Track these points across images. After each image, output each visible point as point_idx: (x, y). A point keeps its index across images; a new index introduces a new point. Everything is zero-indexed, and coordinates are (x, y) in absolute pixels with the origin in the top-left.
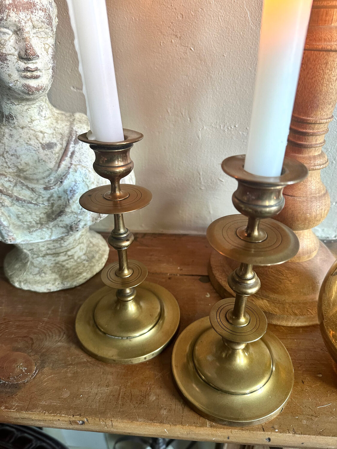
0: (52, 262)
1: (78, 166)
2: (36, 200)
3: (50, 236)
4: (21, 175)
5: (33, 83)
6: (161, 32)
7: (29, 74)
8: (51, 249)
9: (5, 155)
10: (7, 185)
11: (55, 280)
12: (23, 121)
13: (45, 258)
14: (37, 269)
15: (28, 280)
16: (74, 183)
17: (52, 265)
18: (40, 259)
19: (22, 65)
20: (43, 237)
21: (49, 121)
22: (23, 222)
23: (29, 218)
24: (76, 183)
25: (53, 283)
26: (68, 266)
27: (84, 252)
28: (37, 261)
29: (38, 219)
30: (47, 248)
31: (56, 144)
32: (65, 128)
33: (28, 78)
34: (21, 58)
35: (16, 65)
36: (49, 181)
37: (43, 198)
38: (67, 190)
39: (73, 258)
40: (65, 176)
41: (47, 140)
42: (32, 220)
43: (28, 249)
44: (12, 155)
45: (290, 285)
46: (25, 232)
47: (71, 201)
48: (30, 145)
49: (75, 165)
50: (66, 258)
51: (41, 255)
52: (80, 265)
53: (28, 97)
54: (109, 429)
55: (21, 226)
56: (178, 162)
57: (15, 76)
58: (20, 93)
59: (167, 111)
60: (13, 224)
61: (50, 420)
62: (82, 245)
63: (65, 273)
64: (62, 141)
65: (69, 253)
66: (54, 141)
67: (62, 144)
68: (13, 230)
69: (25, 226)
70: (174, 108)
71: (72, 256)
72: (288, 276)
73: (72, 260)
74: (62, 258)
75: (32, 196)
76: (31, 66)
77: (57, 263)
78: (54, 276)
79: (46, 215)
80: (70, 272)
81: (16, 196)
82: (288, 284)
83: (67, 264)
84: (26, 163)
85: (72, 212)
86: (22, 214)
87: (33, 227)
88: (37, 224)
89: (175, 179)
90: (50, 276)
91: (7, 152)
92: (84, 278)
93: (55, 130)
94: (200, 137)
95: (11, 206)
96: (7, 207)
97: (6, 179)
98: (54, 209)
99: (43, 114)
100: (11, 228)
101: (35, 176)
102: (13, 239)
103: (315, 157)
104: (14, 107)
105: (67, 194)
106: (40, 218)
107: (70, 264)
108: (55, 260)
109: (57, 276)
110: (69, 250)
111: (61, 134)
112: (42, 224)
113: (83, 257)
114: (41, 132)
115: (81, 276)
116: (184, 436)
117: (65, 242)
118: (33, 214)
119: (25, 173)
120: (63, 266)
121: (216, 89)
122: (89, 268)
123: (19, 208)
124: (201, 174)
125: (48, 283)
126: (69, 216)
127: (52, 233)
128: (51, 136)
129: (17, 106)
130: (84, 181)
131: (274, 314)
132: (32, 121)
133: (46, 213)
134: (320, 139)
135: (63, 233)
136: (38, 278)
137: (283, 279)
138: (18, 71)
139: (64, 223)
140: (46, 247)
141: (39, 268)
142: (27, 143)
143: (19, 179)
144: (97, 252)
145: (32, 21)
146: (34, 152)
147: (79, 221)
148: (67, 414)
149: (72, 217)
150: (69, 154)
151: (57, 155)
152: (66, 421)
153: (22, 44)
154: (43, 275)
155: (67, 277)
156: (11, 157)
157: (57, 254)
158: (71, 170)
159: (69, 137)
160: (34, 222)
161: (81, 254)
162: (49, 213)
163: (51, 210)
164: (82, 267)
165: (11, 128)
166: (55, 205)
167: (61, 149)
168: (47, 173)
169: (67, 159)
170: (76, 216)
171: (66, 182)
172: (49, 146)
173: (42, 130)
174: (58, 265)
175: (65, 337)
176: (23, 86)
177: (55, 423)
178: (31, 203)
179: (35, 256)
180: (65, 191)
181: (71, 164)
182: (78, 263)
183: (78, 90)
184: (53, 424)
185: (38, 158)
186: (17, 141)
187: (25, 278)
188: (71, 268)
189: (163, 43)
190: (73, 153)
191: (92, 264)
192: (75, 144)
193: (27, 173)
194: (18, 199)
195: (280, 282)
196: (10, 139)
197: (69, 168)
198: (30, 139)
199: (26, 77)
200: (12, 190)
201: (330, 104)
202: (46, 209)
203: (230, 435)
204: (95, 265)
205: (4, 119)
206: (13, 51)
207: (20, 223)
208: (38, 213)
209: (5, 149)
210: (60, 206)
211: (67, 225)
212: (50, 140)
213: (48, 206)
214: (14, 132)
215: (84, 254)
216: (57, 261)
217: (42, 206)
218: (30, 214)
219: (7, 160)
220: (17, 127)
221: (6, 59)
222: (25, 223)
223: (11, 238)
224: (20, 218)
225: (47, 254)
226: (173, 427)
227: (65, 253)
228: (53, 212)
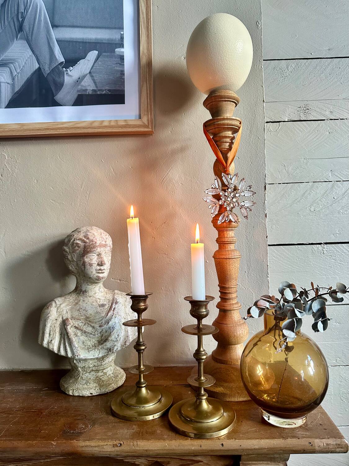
0: (94, 376)
1: (117, 315)
2: (94, 333)
3: (98, 355)
4: (88, 320)
5: (101, 275)
6: (158, 253)
7: (100, 271)
8: (96, 366)
9: (80, 310)
10: (80, 324)
11: (96, 387)
12: (91, 293)
13: (90, 373)
14: (85, 381)
15: (79, 388)
16: (114, 323)
17: (94, 378)
18: (88, 374)
19: (98, 268)
20: (95, 355)
21: (103, 294)
22: (85, 346)
23: (89, 343)
24: (115, 323)
25: (94, 389)
26: (103, 379)
27: (112, 372)
28: (85, 376)
29: (94, 344)
30: (93, 366)
31: (106, 305)
32: (111, 297)
33: (100, 273)
34: (98, 265)
35: (96, 268)
36: (101, 323)
37: (98, 332)
38: (110, 327)
39: (106, 375)
40: (110, 319)
41: (101, 303)
42: (90, 344)
43: (82, 367)
44: (84, 310)
45: (234, 376)
46: (86, 351)
47: (112, 333)
48: (93, 305)
49: (116, 314)
50: (102, 374)
51: (88, 372)
52: (110, 379)
53: (97, 281)
54: (135, 448)
55: (84, 348)
56: (168, 317)
57: (94, 272)
58: (94, 279)
59: (162, 289)
60: (80, 347)
61: (102, 446)
62: (111, 367)
63: (102, 383)
64: (109, 303)
65: (104, 371)
66: (105, 303)
67: (109, 305)
68: (80, 350)
69: (86, 348)
70: (165, 287)
71: (105, 373)
72: (232, 372)
73: (106, 376)
74: (100, 374)
75: (93, 330)
76: (102, 268)
77: (96, 377)
78: (95, 385)
79: (98, 342)
80: (105, 383)
81: (84, 330)
82: (233, 376)
83: (103, 378)
84: (90, 314)
85: (112, 340)
86: (86, 341)
87: (91, 348)
88: (93, 346)
89: (167, 327)
90: (93, 385)
91: (81, 309)
92: (113, 387)
93: (105, 298)
94: (180, 301)
95: (81, 336)
96: (79, 336)
97: (80, 321)
98: (102, 338)
99: (100, 290)
100: (79, 348)
101: (94, 320)
102: (79, 355)
103: (233, 304)
104: (89, 287)
105: (110, 329)
106: (95, 344)
107: (105, 378)
108: (96, 375)
109: (97, 385)
110: (104, 369)
111: (108, 300)
112: (95, 347)
113: (112, 375)
114: (99, 299)
115: (111, 386)
116: (177, 448)
117: (104, 361)
118: (91, 341)
119: (89, 319)
120: (101, 379)
121: (186, 277)
122: (115, 381)
123: (85, 337)
124: (182, 324)
125: (91, 389)
126: (110, 342)
127: (99, 353)
128: (104, 301)
129: (90, 286)
130: (119, 323)
131: (226, 394)
132: (95, 293)
133: (98, 340)
134: (234, 295)
135: (105, 353)
136: (85, 386)
137: (230, 374)
138: (96, 270)
139: (107, 346)
140: (93, 364)
141: (86, 380)
142: (91, 304)
143: (87, 322)
144: (120, 374)
145: (105, 251)
146: (95, 308)
147: (114, 346)
148: (112, 440)
149: (111, 343)
150: (113, 309)
151: (106, 310)
152: (111, 445)
153: (100, 260)
154: (89, 384)
155: (103, 386)
156: (83, 311)
157: (97, 371)
158: (113, 317)
159: (113, 301)
160: (91, 346)
161: (111, 373)
162: (99, 341)
163: (101, 339)
164: (111, 380)
165: (84, 297)
166: (104, 336)
167: (108, 307)
168: (101, 319)
169: (112, 311)
170: (113, 342)
171: (110, 323)
172: (103, 305)
173: (99, 298)
174: (97, 378)
175: (105, 413)
176: (97, 276)
177: (104, 447)
178: (92, 334)
179: (85, 372)
180: (109, 328)
181: (114, 314)
182: (109, 378)
183: (115, 280)
184: (103, 448)
185: (97, 311)
186: (86, 303)
187: (77, 387)
188: (105, 380)
189: (159, 257)
190: (114, 309)
191: (117, 380)
192: (115, 304)
193: (91, 319)
194: (85, 332)
195: (228, 375)
196: (83, 302)
197: (112, 316)
198: (93, 302)
199: (99, 273)
200: (83, 327)
201: (233, 279)
202: (98, 338)
203: (202, 444)
204: (118, 381)
205: (81, 293)
206: (96, 262)
207: (84, 346)
208: (94, 340)
209: (80, 307)
210: (106, 336)
211: (108, 348)
212: (103, 302)
213: (100, 336)
214: (85, 299)
215: (112, 374)
216: (97, 376)
217: (97, 336)
218: (90, 341)
219: (81, 312)
220: (88, 297)
221: (92, 266)
222: (87, 346)
223: (78, 354)
224: (84, 343)
225: (92, 371)
226: (171, 442)
227: (102, 370)
228: (102, 340)
